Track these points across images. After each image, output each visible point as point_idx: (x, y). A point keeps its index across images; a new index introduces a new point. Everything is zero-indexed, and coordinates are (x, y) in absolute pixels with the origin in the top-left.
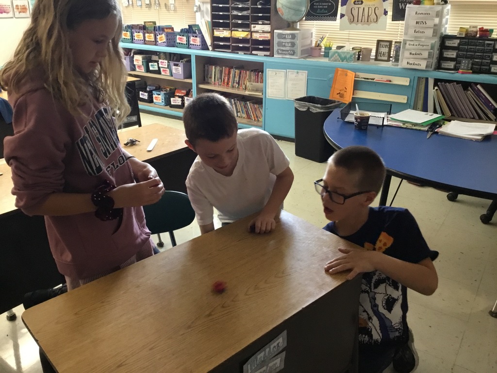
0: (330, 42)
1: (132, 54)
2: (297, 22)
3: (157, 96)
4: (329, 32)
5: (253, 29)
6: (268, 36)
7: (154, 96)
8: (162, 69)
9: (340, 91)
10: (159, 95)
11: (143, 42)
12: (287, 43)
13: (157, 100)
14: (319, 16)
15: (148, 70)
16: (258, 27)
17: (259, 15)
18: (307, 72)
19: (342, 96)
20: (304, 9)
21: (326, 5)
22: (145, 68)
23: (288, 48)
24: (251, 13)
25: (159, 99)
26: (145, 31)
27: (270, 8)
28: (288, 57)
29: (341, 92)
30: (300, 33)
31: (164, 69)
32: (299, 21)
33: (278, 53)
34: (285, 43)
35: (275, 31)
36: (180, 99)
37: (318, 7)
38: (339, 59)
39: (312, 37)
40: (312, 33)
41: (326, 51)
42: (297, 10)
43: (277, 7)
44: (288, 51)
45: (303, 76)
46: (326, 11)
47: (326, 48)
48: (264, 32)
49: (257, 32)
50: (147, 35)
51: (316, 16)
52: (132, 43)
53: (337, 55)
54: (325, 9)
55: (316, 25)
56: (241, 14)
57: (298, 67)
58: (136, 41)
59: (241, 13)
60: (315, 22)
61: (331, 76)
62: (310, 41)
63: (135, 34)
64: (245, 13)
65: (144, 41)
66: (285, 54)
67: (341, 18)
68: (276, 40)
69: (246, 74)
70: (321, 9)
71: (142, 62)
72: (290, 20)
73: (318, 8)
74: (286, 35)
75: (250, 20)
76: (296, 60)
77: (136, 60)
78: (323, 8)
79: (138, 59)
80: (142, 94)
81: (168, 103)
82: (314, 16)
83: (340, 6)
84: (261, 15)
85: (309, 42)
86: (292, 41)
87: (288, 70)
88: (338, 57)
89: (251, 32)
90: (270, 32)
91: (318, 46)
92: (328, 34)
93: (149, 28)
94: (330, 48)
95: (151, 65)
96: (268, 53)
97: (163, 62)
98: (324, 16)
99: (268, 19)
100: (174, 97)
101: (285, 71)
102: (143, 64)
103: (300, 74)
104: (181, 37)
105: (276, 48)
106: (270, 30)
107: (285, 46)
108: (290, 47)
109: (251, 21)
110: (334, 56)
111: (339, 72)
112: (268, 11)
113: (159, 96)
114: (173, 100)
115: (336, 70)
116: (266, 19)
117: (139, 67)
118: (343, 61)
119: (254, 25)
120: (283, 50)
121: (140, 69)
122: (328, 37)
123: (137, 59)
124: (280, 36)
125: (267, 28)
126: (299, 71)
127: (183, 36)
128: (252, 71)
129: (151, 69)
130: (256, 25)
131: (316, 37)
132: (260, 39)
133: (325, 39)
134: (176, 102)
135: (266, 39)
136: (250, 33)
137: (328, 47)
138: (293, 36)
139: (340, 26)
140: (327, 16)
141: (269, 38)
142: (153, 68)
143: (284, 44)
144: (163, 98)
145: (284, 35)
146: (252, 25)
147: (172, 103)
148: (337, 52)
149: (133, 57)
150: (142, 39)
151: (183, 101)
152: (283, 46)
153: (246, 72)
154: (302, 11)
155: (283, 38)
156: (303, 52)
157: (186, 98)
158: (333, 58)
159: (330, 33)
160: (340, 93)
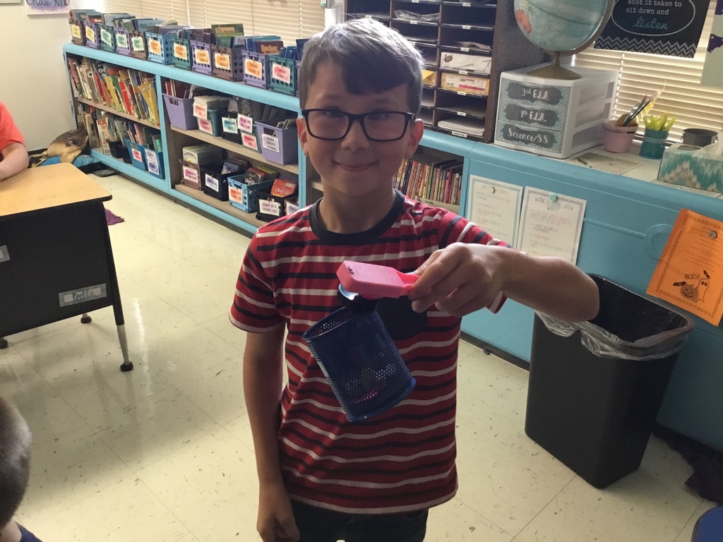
0: (666, 116)
1: (191, 94)
2: (572, 53)
3: (235, 188)
4: (665, 84)
5: (443, 65)
6: (482, 87)
7: (230, 188)
8: (243, 135)
9: (687, 277)
10: (240, 187)
11: (210, 69)
12: (535, 111)
13: (235, 197)
14: (639, 38)
15: (219, 132)
16: (459, 61)
17: (464, 27)
18: (584, 202)
19: (690, 293)
20: (596, 19)
21: (665, 8)
22: (214, 126)
23: (534, 127)
24: (443, 21)
25: (239, 196)
26: (214, 47)
27: (494, 10)
28: (533, 150)
29: (689, 282)
30: (576, 86)
31: (248, 136)
32: (576, 52)
33: (506, 137)
34: (529, 111)
35: (504, 75)
36: (278, 205)
37: (641, 11)
38: (695, 179)
39: (610, 94)
40: (612, 85)
41: (651, 140)
42: (574, 22)
43: (516, 9)
44: (534, 134)
45: (572, 210)
46: (664, 26)
47: (649, 131)
48: (472, 74)
49: (454, 72)
50: (217, 55)
51: (631, 37)
52: (191, 70)
53: (686, 165)
54: (662, 19)
55: (626, 62)
56: (416, 22)
57: (560, 186)
58: (197, 66)
59: (418, 18)
60: (625, 55)
61: (660, 227)
62: (603, 107)
63: (197, 52)
64: (427, 20)
65: (213, 69)
66: (527, 142)
67: (710, 48)
68: (504, 100)
69: (423, 170)
70: (648, 18)
71: (208, 113)
72: (550, 47)
73: (638, 15)
74: (533, 89)
75: (438, 40)
76: (554, 161)
77: (197, 107)
78: (656, 15)
79: (201, 106)
80: (209, 180)
81: (254, 207)
82: (623, 35)
83: (711, 12)
84: (468, 27)
85: (598, 108)
86: (550, 107)
87: (528, 188)
88: (691, 173)
89: (440, 72)
90: (488, 77)
91: (625, 125)
92: (659, 91)
93: (223, 41)
94: (663, 133)
95: (226, 122)
96: (478, 132)
97: (245, 121)
98: (656, 40)
99: (487, 38)
100: (266, 199)
101: (521, 188)
102: (209, 118)
103: (563, 204)
104: (280, 67)
105: (501, 121)
106: (488, 71)
107: (526, 119)
108: (541, 123)
109: (441, 44)
110: (679, 169)
111: (691, 223)
112: (489, 17)
113: (239, 190)
114: (264, 204)
115: (680, 215)
116: (482, 40)
117: (203, 122)
118: (704, 187)
119: (448, 54)
120: (520, 131)
121: (205, 128)
122: (659, 100)
123: (199, 106)
124: (516, 89)
125: (483, 64)
126: (560, 196)
127: (285, 65)
128: (437, 166)
129: (226, 130)
130: (455, 55)
131: (622, 94)
132: (459, 93)
133: (651, 105)
134: (269, 210)
135: (478, 93)
136: (436, 73)
137: (658, 129)
138: (555, 96)
139: (704, 72)
140: (664, 40)
141: (485, 93)
142: (230, 128)
143: (523, 113)
144: (246, 196)
145: (527, 88)
146: (443, 54)
147: (262, 211)
148: (688, 158)
149: (192, 101)
150: (209, 63)
151: (283, 208)
152: (520, 119)
153: (423, 166)
154: (589, 24)
155: (522, 98)
156: (578, 138)
157: (288, 204)
158: (672, 174)
159: (667, 88)
160: (684, 283)
